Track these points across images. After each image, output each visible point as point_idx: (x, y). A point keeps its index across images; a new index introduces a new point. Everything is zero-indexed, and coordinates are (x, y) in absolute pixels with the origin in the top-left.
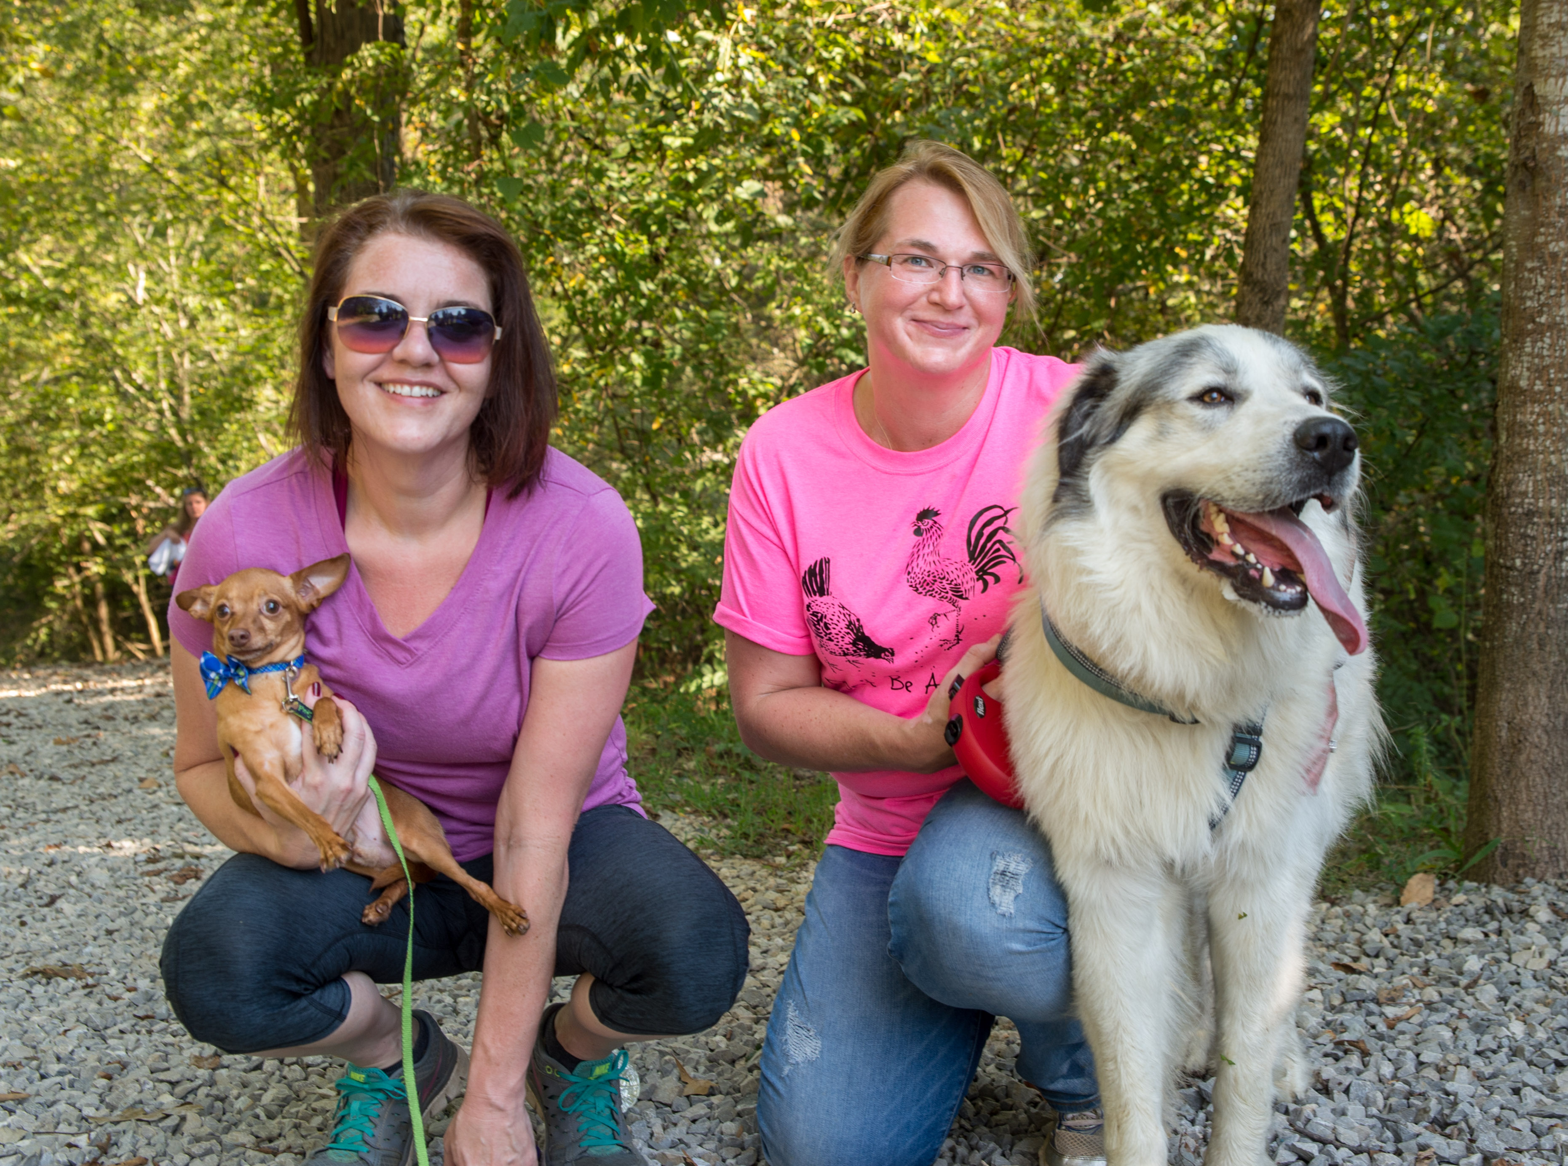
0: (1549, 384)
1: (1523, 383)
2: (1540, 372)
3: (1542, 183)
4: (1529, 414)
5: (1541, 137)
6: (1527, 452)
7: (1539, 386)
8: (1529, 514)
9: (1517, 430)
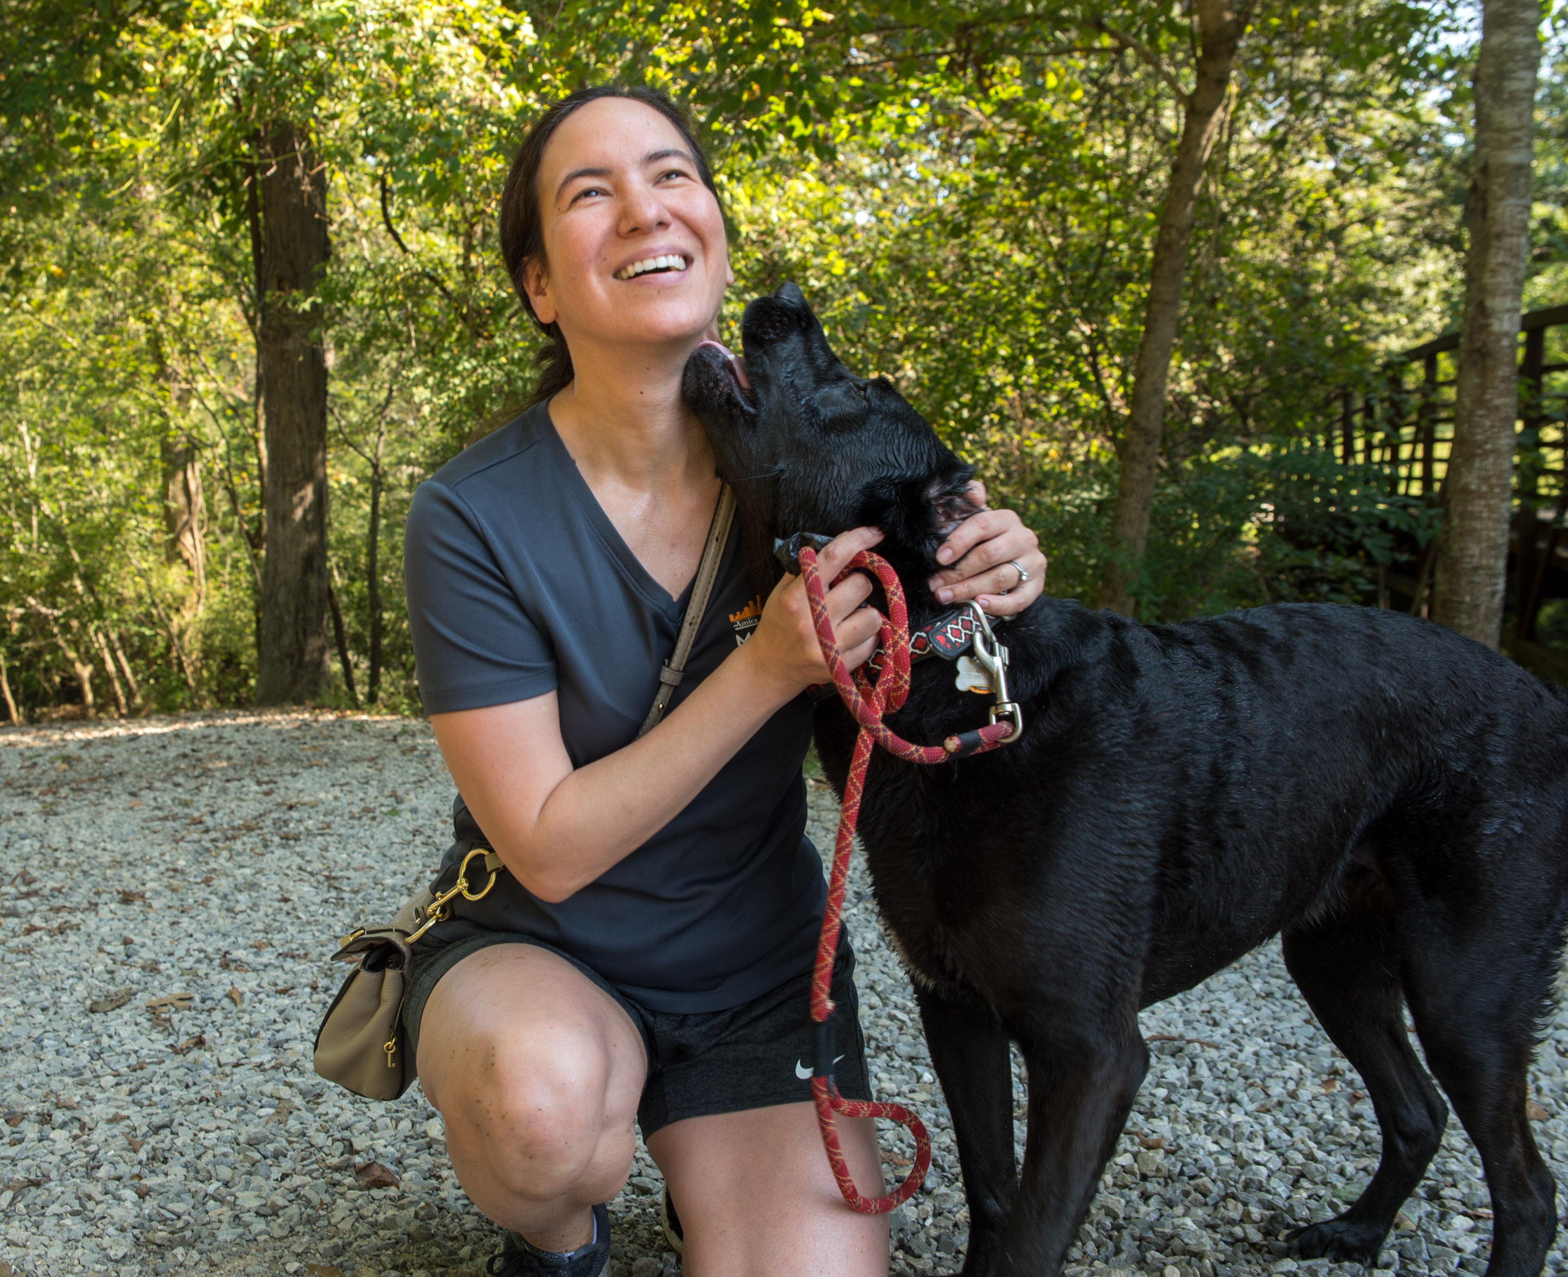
0: (1491, 487)
1: (1473, 487)
2: (1485, 479)
3: (1490, 362)
4: (1477, 506)
5: (1490, 333)
6: (1475, 530)
7: (1484, 488)
8: (1476, 569)
9: (1465, 516)
